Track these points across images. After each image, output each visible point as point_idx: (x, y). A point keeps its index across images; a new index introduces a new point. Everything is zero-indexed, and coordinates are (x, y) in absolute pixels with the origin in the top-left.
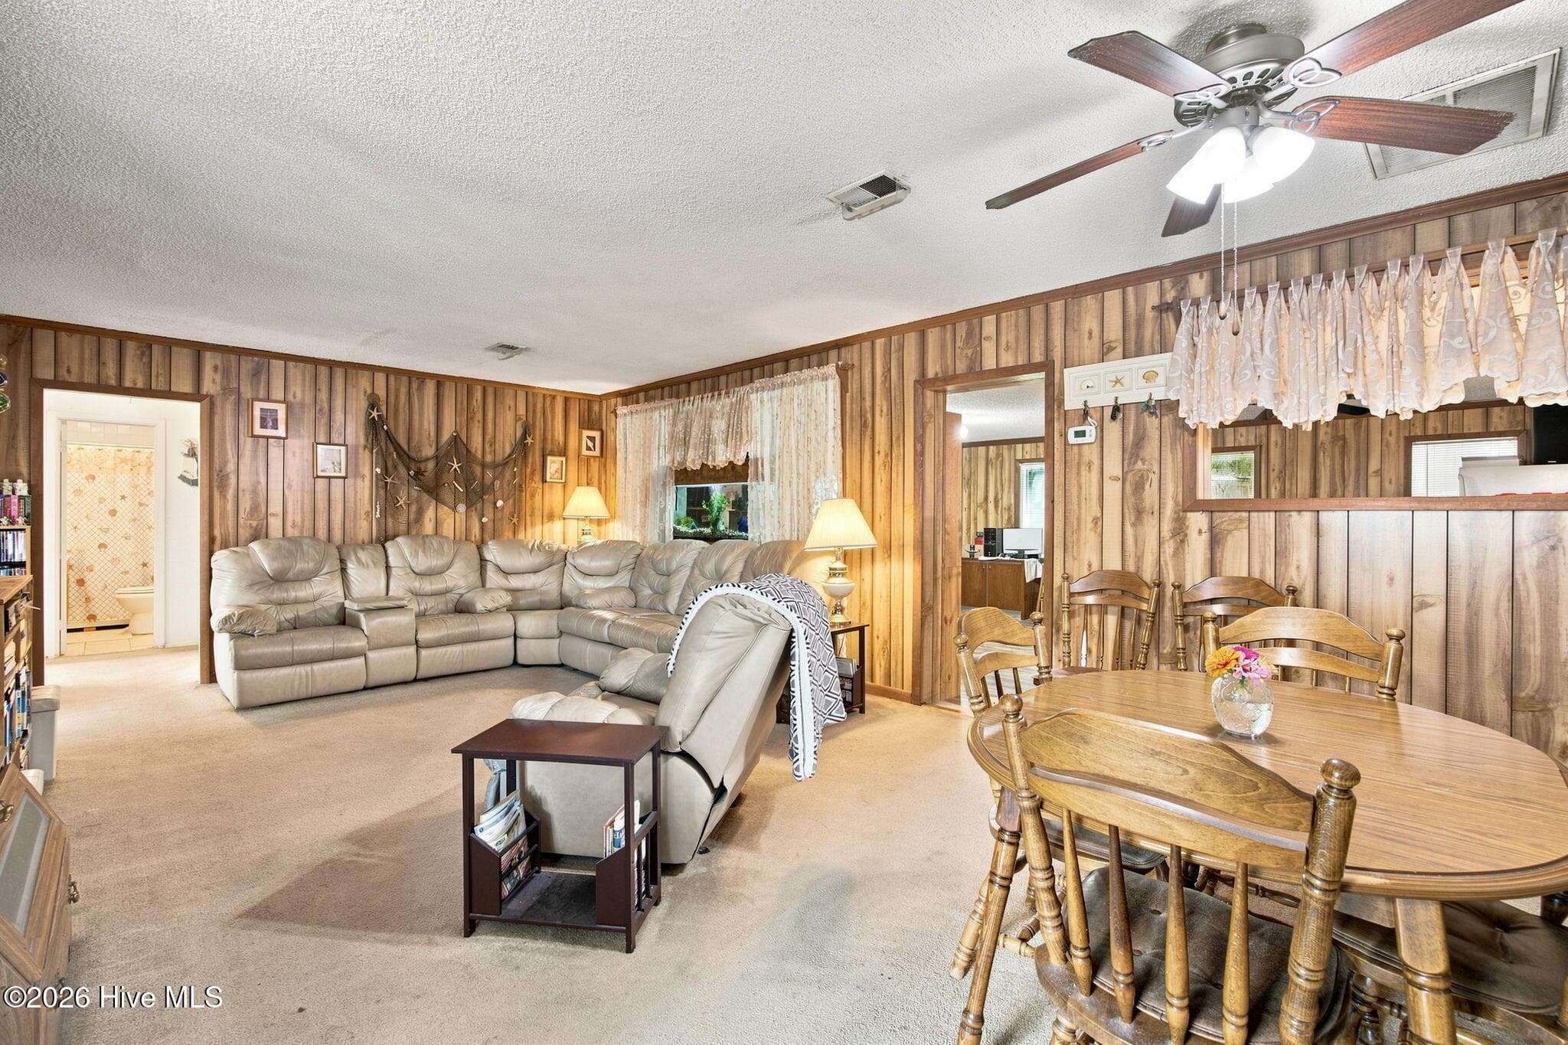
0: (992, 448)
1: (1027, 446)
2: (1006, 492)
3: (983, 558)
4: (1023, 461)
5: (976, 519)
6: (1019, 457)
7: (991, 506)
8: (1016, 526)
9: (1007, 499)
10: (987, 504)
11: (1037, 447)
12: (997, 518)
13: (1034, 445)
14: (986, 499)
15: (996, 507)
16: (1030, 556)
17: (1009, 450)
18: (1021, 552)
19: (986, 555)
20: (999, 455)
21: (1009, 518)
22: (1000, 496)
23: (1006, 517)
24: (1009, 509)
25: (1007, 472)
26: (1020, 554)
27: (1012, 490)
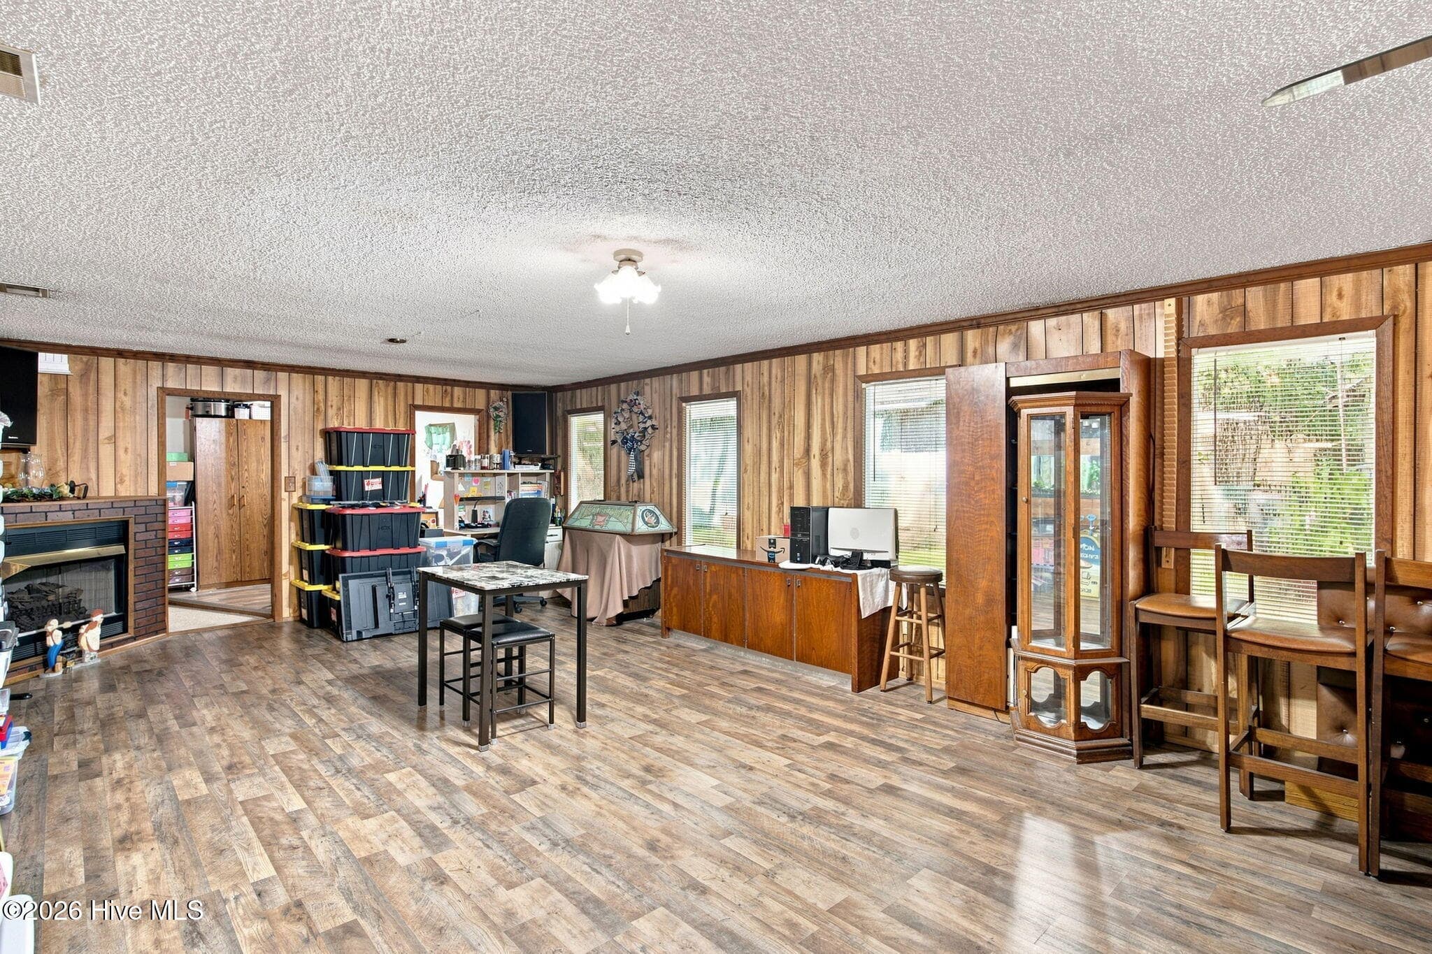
0: (817, 357)
1: (875, 349)
2: (839, 437)
3: (786, 564)
4: (870, 378)
5: (791, 487)
6: (862, 371)
7: (815, 463)
8: (858, 503)
9: (842, 453)
10: (809, 459)
11: (893, 350)
12: (824, 487)
13: (886, 346)
14: (808, 451)
15: (823, 465)
16: (876, 564)
17: (846, 357)
18: (857, 554)
19: (793, 560)
20: (829, 369)
21: (846, 487)
22: (829, 444)
23: (839, 484)
24: (845, 470)
25: (841, 400)
26: (856, 560)
27: (850, 435)
